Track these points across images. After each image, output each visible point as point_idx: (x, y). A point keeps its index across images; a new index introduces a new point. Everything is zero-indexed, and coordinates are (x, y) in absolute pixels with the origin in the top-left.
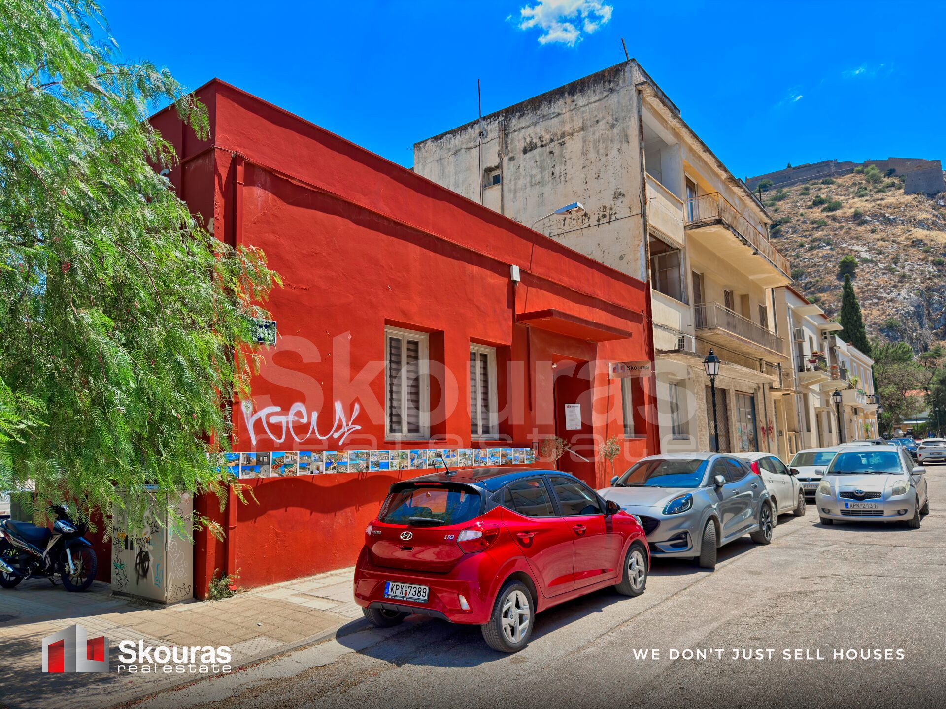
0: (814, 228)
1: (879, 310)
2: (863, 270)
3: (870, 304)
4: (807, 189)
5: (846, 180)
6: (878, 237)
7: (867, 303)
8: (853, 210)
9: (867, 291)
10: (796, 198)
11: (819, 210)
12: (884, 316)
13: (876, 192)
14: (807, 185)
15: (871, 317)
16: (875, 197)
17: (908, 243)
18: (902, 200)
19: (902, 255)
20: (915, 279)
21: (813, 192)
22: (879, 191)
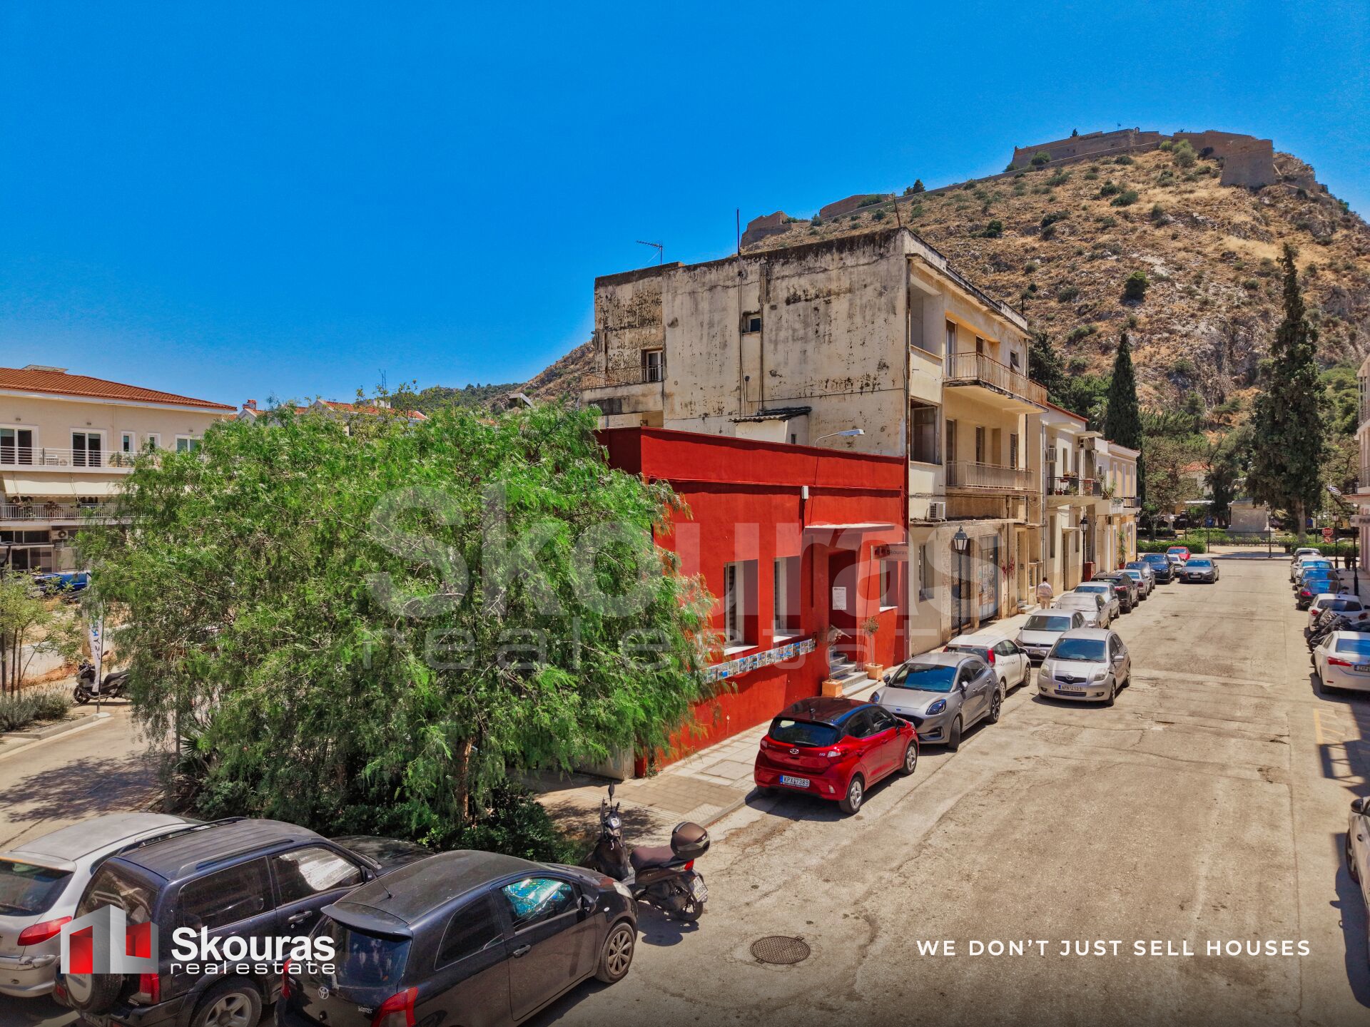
0: (1098, 229)
1: (1168, 348)
2: (1155, 292)
3: (1159, 339)
4: (1095, 170)
5: (1147, 159)
6: (1180, 245)
7: (1155, 337)
8: (1151, 205)
9: (1157, 321)
10: (1079, 183)
11: (1108, 203)
12: (1174, 357)
13: (1184, 181)
14: (1096, 164)
15: (1158, 357)
16: (1183, 187)
17: (1217, 255)
18: (1217, 195)
19: (1207, 272)
20: (1219, 307)
21: (1103, 176)
22: (1189, 179)
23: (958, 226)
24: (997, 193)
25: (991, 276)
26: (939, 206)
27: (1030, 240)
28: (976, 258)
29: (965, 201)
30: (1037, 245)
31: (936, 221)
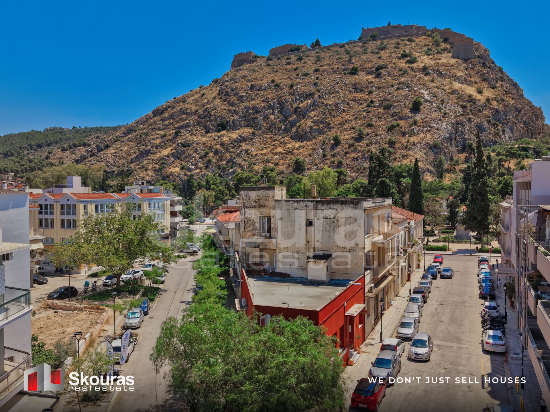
0: (400, 75)
1: (430, 135)
2: (424, 107)
3: (426, 131)
4: (398, 44)
5: (421, 40)
6: (435, 85)
7: (425, 129)
8: (423, 65)
9: (425, 122)
10: (392, 50)
11: (404, 61)
12: (432, 139)
13: (437, 53)
14: (399, 41)
15: (426, 139)
16: (436, 57)
17: (450, 91)
18: (450, 62)
19: (446, 99)
20: (451, 116)
21: (402, 47)
22: (439, 53)
23: (338, 68)
24: (355, 52)
25: (353, 94)
26: (328, 56)
27: (370, 77)
28: (346, 85)
29: (341, 54)
30: (373, 80)
31: (327, 64)
